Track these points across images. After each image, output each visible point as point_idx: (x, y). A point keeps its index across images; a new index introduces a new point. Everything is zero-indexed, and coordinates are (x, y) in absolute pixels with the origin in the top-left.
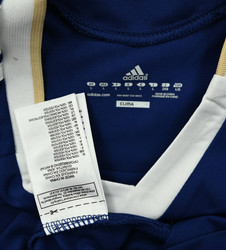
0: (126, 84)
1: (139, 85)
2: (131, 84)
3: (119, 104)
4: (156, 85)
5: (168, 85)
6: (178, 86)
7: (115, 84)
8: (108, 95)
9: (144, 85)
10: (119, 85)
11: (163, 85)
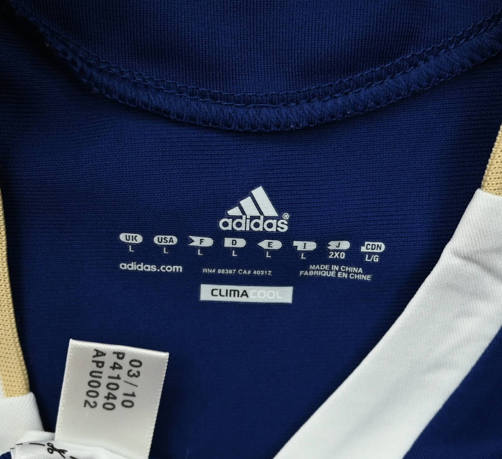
0: (228, 242)
1: (264, 244)
2: (241, 243)
3: (207, 293)
4: (311, 246)
5: (345, 245)
6: (374, 248)
7: (196, 241)
8: (179, 268)
9: (277, 245)
10: (208, 242)
11: (333, 245)
